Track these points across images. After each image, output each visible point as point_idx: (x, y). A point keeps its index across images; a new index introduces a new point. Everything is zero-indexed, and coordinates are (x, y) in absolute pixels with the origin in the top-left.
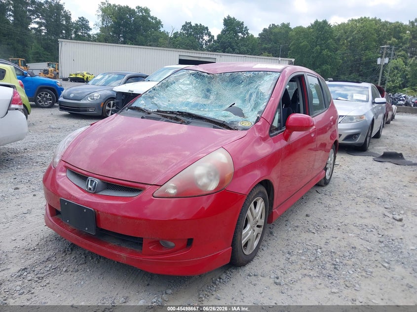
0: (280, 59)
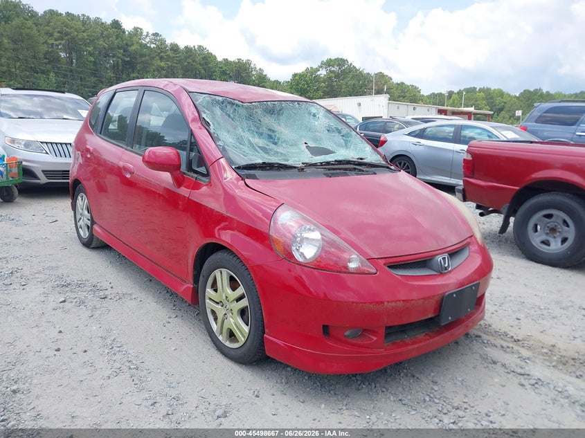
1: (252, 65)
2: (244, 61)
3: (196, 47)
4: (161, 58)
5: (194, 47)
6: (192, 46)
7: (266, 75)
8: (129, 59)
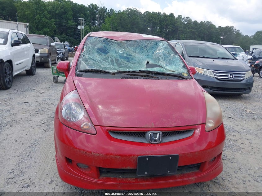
0: (17, 23)
1: (234, 29)
2: (230, 27)
3: (206, 22)
4: (189, 28)
5: (205, 22)
6: (204, 22)
7: (241, 33)
8: (174, 29)
